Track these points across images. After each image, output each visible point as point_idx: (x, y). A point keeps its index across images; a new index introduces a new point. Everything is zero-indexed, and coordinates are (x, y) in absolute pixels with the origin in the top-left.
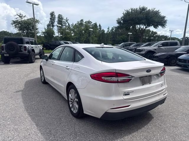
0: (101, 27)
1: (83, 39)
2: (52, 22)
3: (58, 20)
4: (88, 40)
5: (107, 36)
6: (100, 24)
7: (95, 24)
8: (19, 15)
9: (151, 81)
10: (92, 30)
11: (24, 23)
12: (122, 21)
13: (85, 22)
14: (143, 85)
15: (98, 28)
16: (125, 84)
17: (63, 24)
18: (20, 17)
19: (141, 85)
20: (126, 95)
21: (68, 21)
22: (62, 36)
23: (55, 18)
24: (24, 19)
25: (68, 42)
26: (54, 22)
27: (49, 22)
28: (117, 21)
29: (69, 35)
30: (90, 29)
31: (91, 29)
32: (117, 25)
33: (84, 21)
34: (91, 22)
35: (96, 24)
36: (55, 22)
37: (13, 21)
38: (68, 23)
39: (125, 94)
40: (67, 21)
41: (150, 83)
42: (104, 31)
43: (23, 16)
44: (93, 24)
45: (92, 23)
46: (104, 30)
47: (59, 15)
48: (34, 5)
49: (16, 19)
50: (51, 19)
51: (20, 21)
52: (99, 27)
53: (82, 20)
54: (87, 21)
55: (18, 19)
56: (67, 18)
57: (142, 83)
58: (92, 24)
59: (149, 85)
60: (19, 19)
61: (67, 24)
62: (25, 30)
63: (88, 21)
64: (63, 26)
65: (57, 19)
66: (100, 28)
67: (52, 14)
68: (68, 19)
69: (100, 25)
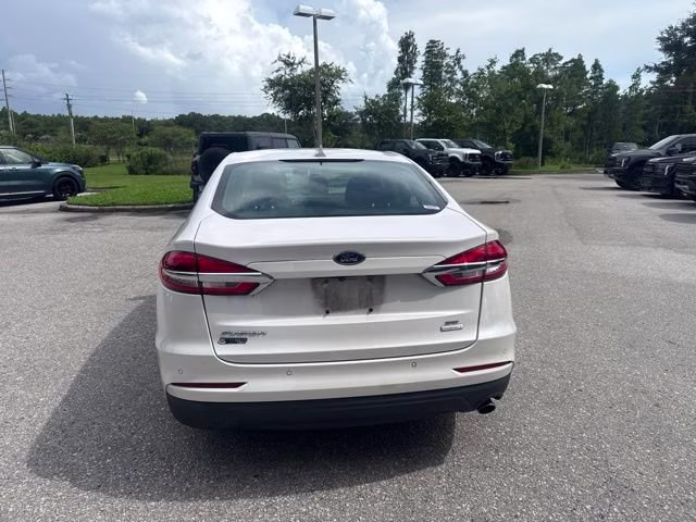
0: (602, 71)
1: (507, 125)
2: (406, 70)
3: (427, 62)
4: (532, 127)
5: (624, 107)
6: (597, 61)
7: (573, 60)
8: (284, 57)
9: (382, 302)
10: (551, 87)
11: (300, 85)
12: (687, 40)
13: (532, 60)
14: (328, 312)
15: (588, 76)
16: (236, 301)
17: (444, 74)
18: (289, 64)
19: (317, 313)
20: (228, 341)
21: (463, 62)
22: (424, 123)
23: (415, 54)
24: (299, 71)
25: (439, 140)
26: (411, 72)
27: (396, 73)
28: (662, 39)
29: (450, 113)
30: (539, 86)
31: (545, 86)
32: (662, 58)
33: (528, 56)
34: (556, 54)
35: (578, 64)
36: (415, 71)
37: (269, 80)
38: (461, 68)
39: (227, 336)
40: (459, 63)
41: (371, 310)
42: (617, 88)
43: (297, 61)
44: (566, 63)
45: (561, 58)
46: (617, 84)
47: (432, 42)
48: (318, 20)
49: (275, 74)
50: (400, 60)
51: (287, 77)
52: (594, 73)
53: (519, 54)
54: (541, 55)
55: (282, 72)
56: (458, 52)
57: (326, 304)
58: (562, 62)
59: (365, 316)
60: (286, 73)
61: (459, 75)
62: (302, 109)
63: (545, 51)
64: (445, 81)
65: (424, 58)
66: (599, 78)
67: (406, 44)
68: (461, 53)
69: (596, 66)
